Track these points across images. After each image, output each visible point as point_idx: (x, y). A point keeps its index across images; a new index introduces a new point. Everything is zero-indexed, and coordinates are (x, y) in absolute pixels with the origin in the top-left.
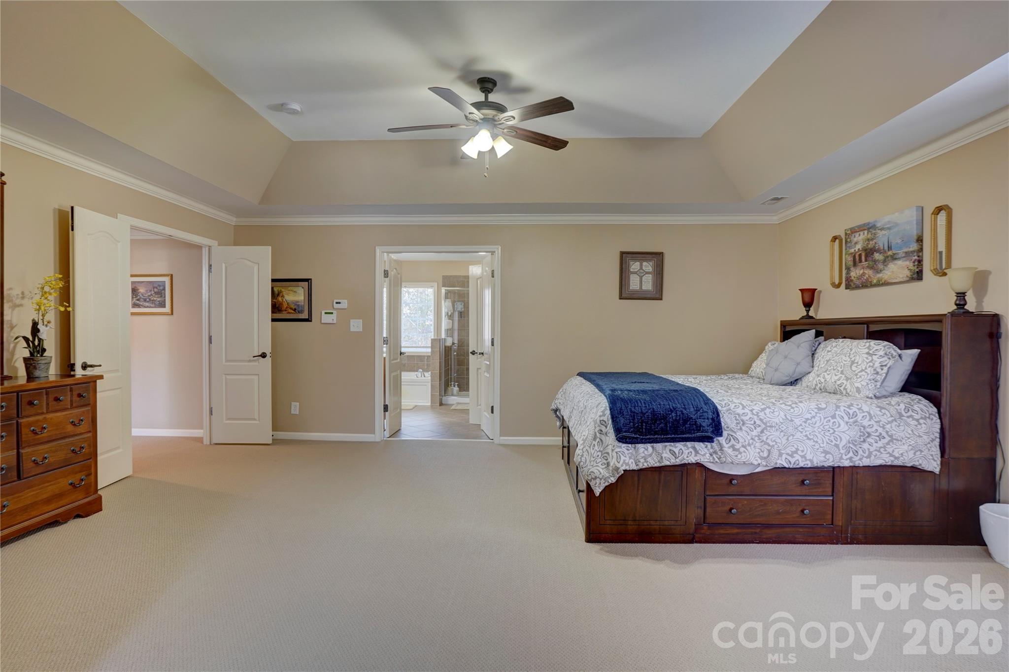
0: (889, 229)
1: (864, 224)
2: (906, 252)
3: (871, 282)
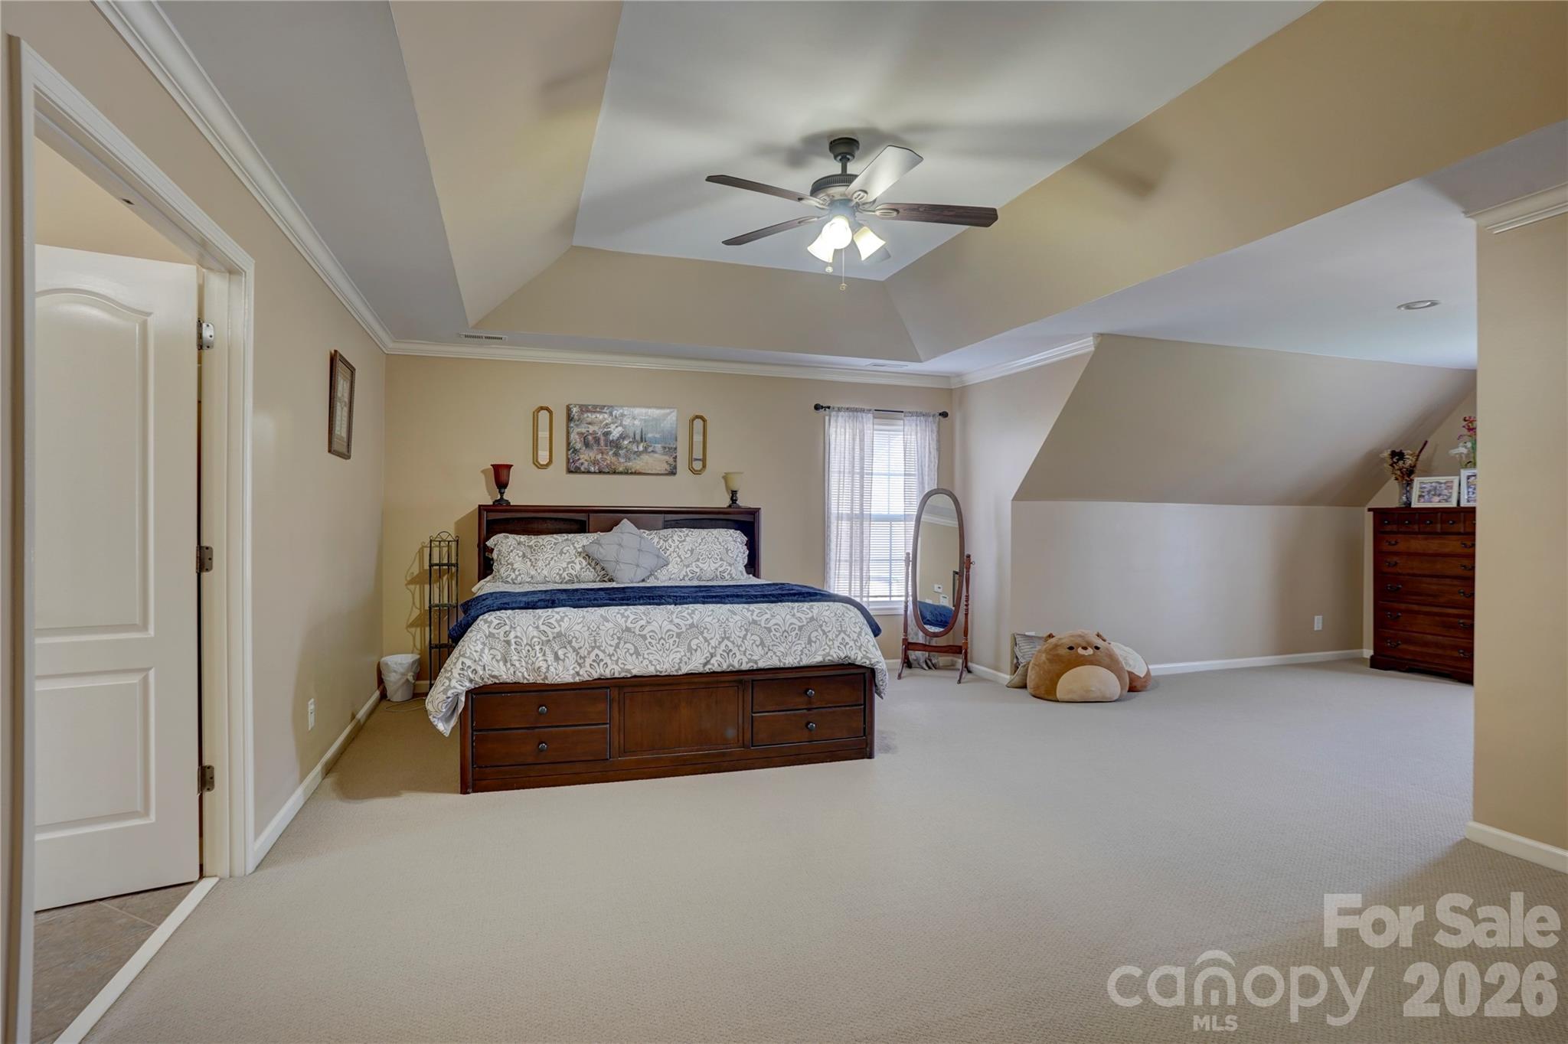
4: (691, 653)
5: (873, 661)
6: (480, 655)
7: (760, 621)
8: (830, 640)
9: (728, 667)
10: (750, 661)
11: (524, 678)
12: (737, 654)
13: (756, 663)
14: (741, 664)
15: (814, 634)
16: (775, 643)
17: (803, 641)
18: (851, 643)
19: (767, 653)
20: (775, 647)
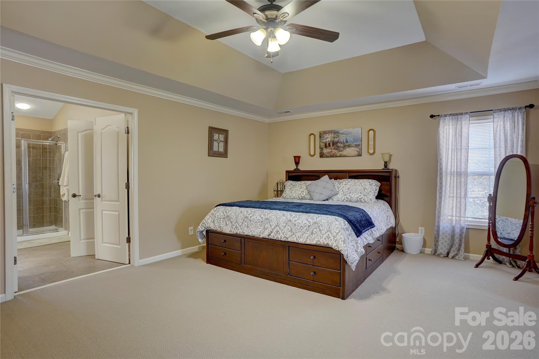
0: (347, 134)
1: (332, 131)
2: (356, 145)
3: (336, 155)
4: (265, 230)
5: (340, 249)
6: (208, 220)
7: (293, 220)
8: (322, 234)
9: (276, 238)
10: (285, 237)
11: (217, 229)
12: (281, 233)
13: (287, 239)
14: (281, 238)
15: (315, 230)
16: (296, 231)
17: (309, 233)
18: (332, 238)
19: (292, 235)
20: (296, 233)
